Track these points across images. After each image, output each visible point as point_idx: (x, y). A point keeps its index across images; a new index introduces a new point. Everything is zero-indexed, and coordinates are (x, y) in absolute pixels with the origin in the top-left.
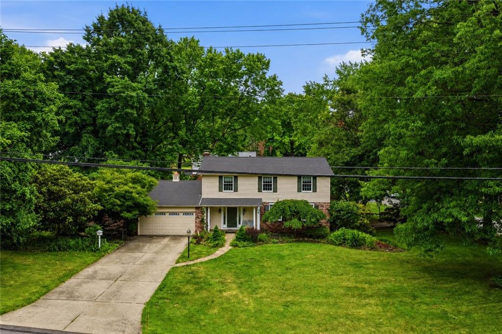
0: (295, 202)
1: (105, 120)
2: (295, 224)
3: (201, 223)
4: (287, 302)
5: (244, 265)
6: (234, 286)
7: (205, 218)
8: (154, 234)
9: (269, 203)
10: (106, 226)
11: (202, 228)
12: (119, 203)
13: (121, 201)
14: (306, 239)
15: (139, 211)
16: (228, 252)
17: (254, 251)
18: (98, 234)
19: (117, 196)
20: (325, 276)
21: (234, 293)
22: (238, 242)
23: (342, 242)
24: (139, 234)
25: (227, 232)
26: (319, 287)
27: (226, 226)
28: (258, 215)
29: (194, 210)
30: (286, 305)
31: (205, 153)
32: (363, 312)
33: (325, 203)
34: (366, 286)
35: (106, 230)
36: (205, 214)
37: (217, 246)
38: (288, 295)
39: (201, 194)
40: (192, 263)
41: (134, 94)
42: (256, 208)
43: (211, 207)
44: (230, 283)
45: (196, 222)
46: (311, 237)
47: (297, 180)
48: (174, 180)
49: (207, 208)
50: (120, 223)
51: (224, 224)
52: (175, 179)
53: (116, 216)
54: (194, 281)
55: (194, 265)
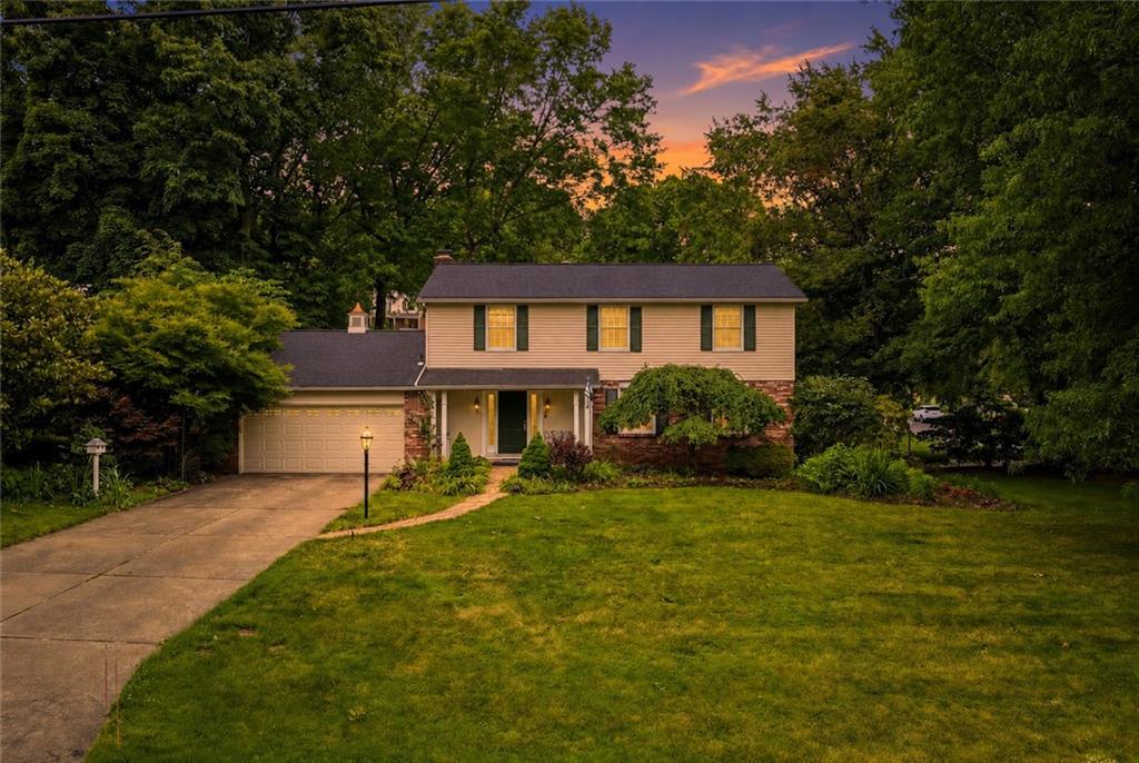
0: (696, 372)
1: (160, 162)
2: (697, 429)
3: (422, 436)
4: (685, 639)
5: (541, 537)
6: (501, 590)
7: (434, 421)
8: (285, 470)
9: (616, 383)
10: (127, 432)
11: (425, 451)
12: (164, 361)
13: (170, 357)
14: (728, 479)
15: (232, 394)
16: (490, 506)
17: (574, 502)
18: (89, 451)
19: (163, 344)
20: (807, 564)
21: (498, 609)
22: (524, 482)
23: (838, 484)
24: (242, 471)
25: (497, 464)
26: (794, 593)
27: (494, 449)
28: (588, 414)
29: (401, 401)
30: (684, 648)
31: (440, 257)
32: (970, 672)
33: (780, 383)
34: (955, 591)
35: (122, 443)
36: (434, 412)
37: (461, 491)
38: (691, 618)
39: (423, 358)
40: (373, 530)
41: (240, 88)
42: (581, 392)
43: (449, 392)
44: (487, 580)
45: (406, 434)
46: (741, 473)
47: (699, 316)
48: (351, 330)
49: (439, 393)
50: (170, 424)
51: (492, 443)
52: (353, 325)
53: (153, 400)
54: (362, 576)
55: (377, 536)
